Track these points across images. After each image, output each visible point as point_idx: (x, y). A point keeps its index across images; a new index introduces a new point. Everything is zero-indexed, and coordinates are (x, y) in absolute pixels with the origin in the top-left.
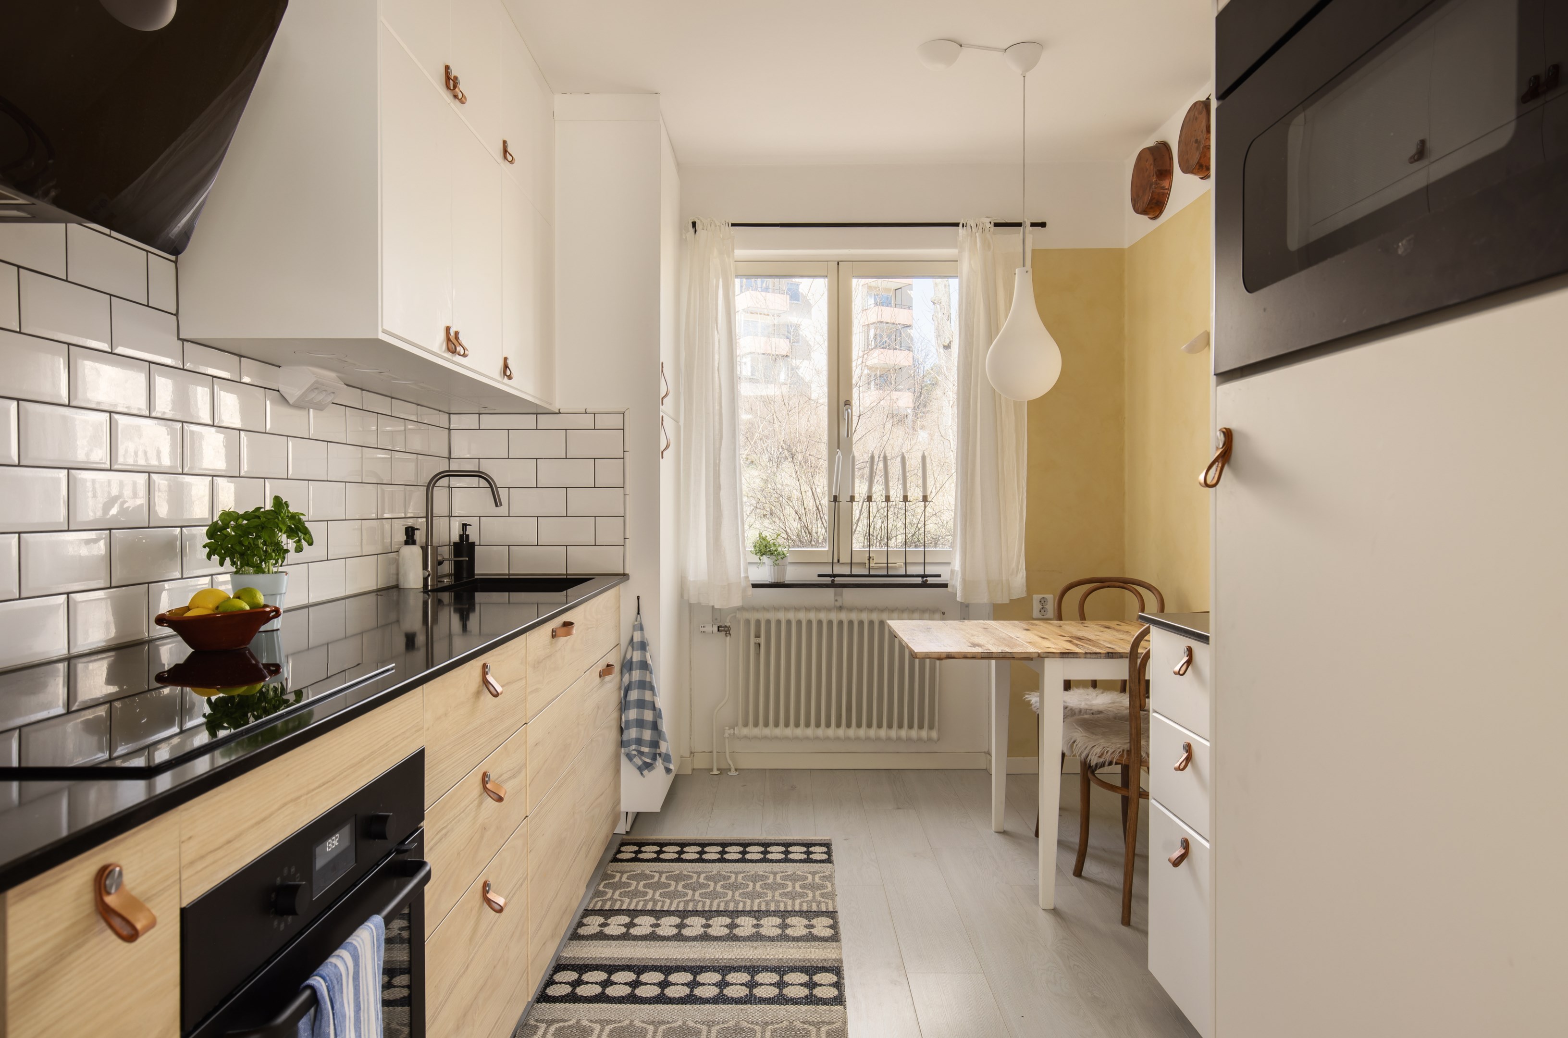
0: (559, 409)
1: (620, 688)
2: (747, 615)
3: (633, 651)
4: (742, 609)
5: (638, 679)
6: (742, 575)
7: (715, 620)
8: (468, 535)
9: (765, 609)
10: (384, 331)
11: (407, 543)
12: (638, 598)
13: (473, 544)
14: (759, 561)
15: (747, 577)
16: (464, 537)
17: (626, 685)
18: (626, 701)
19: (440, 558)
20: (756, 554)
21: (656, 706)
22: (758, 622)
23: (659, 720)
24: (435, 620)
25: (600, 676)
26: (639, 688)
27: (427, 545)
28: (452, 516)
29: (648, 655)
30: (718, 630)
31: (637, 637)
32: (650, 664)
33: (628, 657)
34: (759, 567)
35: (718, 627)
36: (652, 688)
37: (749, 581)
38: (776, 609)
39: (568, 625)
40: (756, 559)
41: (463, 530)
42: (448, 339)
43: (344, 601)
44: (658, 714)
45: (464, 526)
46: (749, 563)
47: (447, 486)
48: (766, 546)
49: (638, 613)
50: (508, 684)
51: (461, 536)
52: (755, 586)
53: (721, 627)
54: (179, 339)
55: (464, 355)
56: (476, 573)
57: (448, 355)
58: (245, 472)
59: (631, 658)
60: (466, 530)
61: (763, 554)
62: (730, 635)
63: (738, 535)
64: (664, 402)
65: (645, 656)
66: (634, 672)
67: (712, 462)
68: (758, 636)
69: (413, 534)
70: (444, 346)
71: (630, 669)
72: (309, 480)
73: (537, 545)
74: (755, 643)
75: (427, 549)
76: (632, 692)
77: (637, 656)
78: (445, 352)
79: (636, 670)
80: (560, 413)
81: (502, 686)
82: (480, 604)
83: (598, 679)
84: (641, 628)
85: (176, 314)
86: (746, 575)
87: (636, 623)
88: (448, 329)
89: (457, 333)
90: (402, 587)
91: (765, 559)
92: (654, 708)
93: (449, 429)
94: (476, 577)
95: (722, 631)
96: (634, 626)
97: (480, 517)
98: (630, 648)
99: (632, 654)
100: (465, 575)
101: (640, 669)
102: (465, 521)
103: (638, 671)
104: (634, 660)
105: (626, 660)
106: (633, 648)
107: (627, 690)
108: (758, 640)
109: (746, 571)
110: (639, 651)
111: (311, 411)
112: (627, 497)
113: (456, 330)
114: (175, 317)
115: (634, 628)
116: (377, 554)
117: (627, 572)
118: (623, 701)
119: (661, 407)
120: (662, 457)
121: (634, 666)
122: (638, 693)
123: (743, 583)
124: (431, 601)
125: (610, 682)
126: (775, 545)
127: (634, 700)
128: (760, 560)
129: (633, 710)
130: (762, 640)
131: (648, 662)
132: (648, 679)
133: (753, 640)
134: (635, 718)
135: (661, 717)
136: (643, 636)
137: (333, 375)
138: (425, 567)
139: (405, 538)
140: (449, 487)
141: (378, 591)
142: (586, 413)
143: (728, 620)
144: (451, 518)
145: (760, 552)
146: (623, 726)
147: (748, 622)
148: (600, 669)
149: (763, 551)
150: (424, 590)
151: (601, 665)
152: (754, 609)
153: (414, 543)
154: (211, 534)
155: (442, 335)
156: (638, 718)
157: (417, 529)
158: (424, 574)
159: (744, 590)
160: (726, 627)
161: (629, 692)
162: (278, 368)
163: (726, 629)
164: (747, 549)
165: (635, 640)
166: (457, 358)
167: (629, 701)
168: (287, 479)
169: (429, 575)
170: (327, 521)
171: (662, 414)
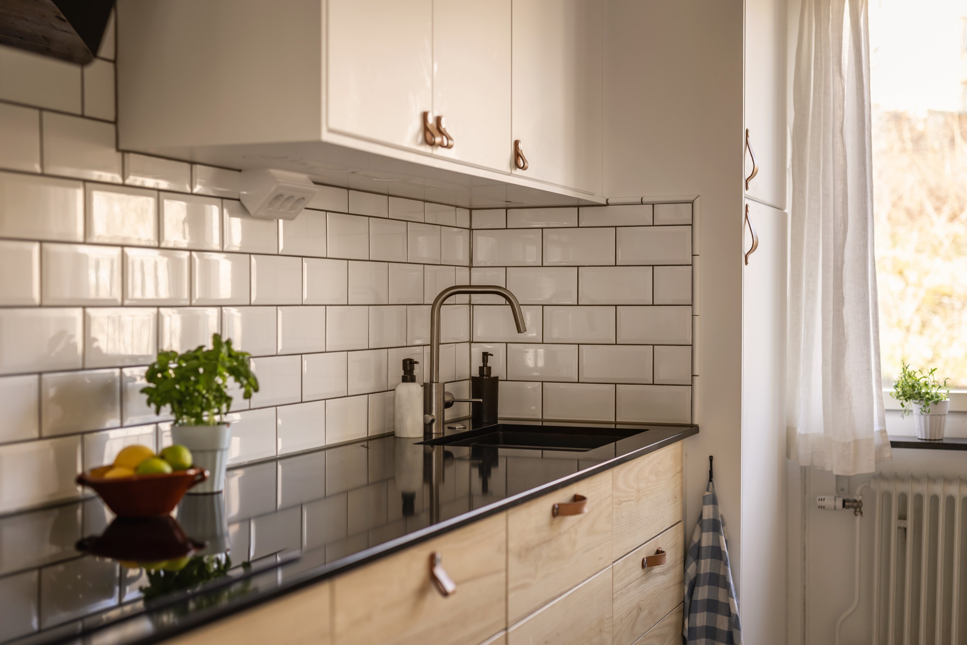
0: (607, 200)
1: (682, 582)
2: (885, 486)
3: (702, 531)
4: (880, 477)
5: (708, 571)
6: (876, 428)
7: (839, 490)
8: (490, 368)
9: (914, 479)
10: (331, 131)
11: (405, 380)
12: (711, 458)
13: (496, 380)
14: (900, 407)
15: (885, 431)
16: (485, 369)
17: (692, 578)
18: (691, 600)
19: (447, 399)
20: (898, 397)
21: (732, 611)
22: (903, 498)
23: (735, 631)
24: (442, 477)
25: (643, 566)
26: (710, 584)
27: (432, 382)
28: (473, 342)
29: (723, 539)
30: (844, 506)
31: (708, 512)
32: (725, 552)
33: (696, 539)
34: (905, 416)
35: (844, 501)
36: (727, 586)
37: (887, 437)
38: (931, 479)
39: (579, 499)
40: (896, 404)
41: (483, 361)
42: (426, 128)
43: (323, 452)
44: (734, 622)
45: (485, 355)
46: (888, 410)
47: (468, 302)
48: (913, 386)
49: (710, 480)
50: (465, 581)
51: (481, 369)
52: (895, 444)
53: (848, 501)
54: (118, 150)
55: (449, 147)
56: (499, 416)
57: (427, 149)
58: (197, 300)
59: (700, 541)
60: (487, 361)
61: (909, 398)
62: (861, 513)
63: (869, 369)
64: (749, 186)
65: (718, 541)
66: (703, 562)
67: (832, 264)
68: (903, 517)
69: (412, 369)
70: (420, 138)
71: (698, 558)
72: (277, 306)
73: (578, 382)
74: (899, 528)
75: (431, 386)
76: (700, 588)
77: (707, 540)
78: (421, 144)
79: (706, 558)
80: (607, 204)
81: (457, 583)
82: (506, 457)
83: (639, 571)
84: (714, 501)
85: (115, 122)
86: (882, 428)
87: (707, 493)
88: (425, 115)
89: (438, 120)
90: (398, 435)
91: (912, 405)
92: (729, 614)
93: (471, 229)
94: (500, 422)
95: (849, 507)
96: (704, 498)
97: (507, 343)
98: (698, 528)
99: (701, 537)
100: (485, 420)
101: (712, 558)
102: (488, 348)
103: (709, 560)
104: (704, 544)
105: (692, 545)
106: (701, 526)
107: (694, 585)
108: (902, 524)
109: (882, 422)
110: (711, 533)
111: (281, 221)
112: (697, 319)
113: (437, 114)
114: (112, 127)
115: (704, 501)
116: (368, 394)
117: (696, 422)
118: (687, 601)
119: (745, 193)
120: (746, 263)
121: (703, 553)
122: (709, 590)
123: (877, 440)
124: (436, 454)
125: (663, 573)
126: (926, 385)
127: (704, 600)
128: (903, 406)
129: (702, 613)
130: (909, 524)
131: (722, 549)
132: (722, 573)
133: (895, 522)
134: (705, 624)
135: (738, 627)
136: (715, 512)
137: (303, 177)
138: (427, 409)
139: (402, 373)
140: (470, 304)
141: (369, 439)
142: (642, 204)
143: (858, 491)
144: (472, 344)
145: (904, 394)
146: (686, 634)
147: (887, 496)
148: (644, 555)
149: (908, 393)
150: (425, 439)
151: (648, 551)
152: (897, 478)
153: (412, 379)
154: (150, 376)
155: (416, 124)
156: (710, 625)
157: (416, 363)
158: (425, 419)
159: (879, 450)
160: (855, 501)
161: (696, 588)
162: (237, 173)
163: (855, 504)
164: (884, 390)
165: (705, 517)
166: (440, 151)
167: (696, 601)
168: (250, 305)
169: (433, 421)
170: (301, 354)
171: (746, 202)
